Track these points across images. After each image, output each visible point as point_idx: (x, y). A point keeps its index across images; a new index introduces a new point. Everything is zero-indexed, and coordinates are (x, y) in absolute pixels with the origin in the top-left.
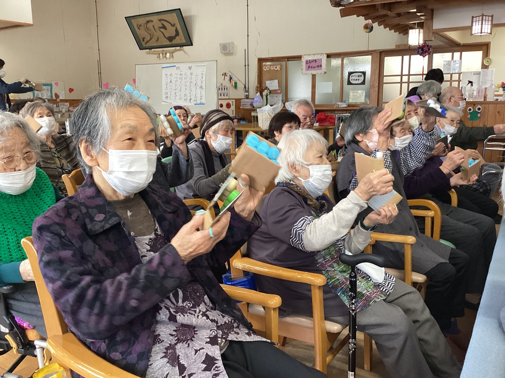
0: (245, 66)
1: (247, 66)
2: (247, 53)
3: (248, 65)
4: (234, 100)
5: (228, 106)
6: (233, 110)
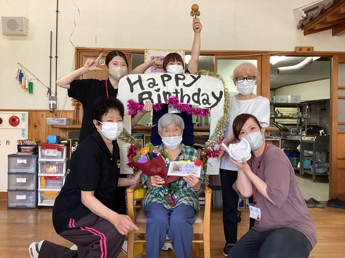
0: (51, 57)
1: (54, 57)
2: (54, 38)
3: (56, 57)
4: (27, 113)
5: (14, 122)
6: (23, 130)
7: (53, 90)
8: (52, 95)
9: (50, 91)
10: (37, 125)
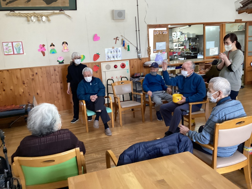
0: (136, 31)
1: (138, 31)
2: (137, 20)
4: (128, 61)
5: (123, 66)
6: (127, 70)
7: (139, 48)
8: (138, 51)
9: (137, 49)
10: (133, 66)
